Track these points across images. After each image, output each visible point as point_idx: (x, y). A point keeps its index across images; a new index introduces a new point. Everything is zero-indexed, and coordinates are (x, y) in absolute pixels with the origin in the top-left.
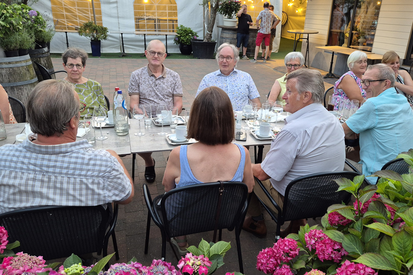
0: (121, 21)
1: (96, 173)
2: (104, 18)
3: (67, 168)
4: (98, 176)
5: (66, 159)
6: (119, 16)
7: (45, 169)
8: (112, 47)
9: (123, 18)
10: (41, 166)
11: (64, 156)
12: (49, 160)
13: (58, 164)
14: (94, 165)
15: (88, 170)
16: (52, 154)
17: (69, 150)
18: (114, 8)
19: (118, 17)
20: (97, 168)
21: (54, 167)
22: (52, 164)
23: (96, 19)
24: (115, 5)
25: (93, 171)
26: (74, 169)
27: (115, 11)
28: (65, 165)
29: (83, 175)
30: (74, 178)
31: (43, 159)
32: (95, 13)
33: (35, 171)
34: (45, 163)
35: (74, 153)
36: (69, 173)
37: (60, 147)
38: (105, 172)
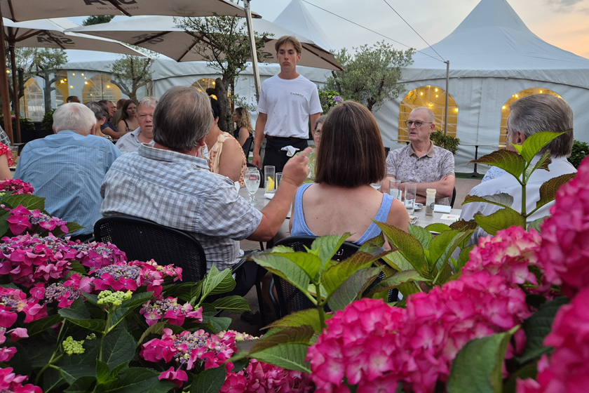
0: (481, 131)
1: (190, 189)
2: (459, 128)
3: (163, 177)
4: (191, 194)
5: (167, 168)
6: (480, 125)
7: (142, 173)
8: (463, 165)
9: (484, 127)
10: (141, 169)
11: (166, 165)
12: (150, 165)
13: (156, 170)
14: (192, 180)
15: (183, 185)
16: (155, 159)
17: (175, 159)
18: (474, 114)
19: (478, 127)
20: (194, 184)
21: (151, 172)
22: (150, 169)
23: (447, 129)
24: (477, 111)
25: (189, 186)
26: (170, 179)
27: (476, 119)
28: (162, 173)
29: (175, 188)
30: (166, 189)
31: (145, 162)
32: (447, 120)
33: (134, 174)
34: (145, 166)
35: (179, 164)
36: (163, 182)
37: (165, 153)
38: (202, 191)
